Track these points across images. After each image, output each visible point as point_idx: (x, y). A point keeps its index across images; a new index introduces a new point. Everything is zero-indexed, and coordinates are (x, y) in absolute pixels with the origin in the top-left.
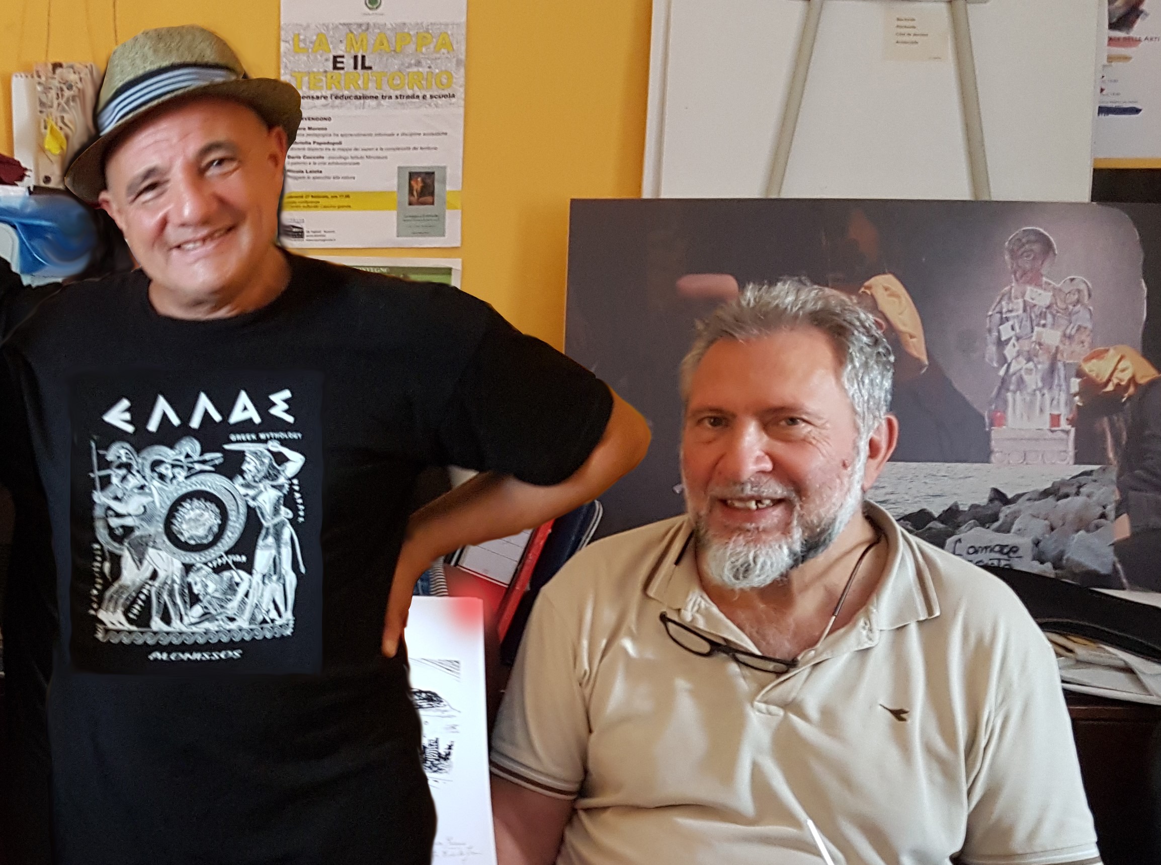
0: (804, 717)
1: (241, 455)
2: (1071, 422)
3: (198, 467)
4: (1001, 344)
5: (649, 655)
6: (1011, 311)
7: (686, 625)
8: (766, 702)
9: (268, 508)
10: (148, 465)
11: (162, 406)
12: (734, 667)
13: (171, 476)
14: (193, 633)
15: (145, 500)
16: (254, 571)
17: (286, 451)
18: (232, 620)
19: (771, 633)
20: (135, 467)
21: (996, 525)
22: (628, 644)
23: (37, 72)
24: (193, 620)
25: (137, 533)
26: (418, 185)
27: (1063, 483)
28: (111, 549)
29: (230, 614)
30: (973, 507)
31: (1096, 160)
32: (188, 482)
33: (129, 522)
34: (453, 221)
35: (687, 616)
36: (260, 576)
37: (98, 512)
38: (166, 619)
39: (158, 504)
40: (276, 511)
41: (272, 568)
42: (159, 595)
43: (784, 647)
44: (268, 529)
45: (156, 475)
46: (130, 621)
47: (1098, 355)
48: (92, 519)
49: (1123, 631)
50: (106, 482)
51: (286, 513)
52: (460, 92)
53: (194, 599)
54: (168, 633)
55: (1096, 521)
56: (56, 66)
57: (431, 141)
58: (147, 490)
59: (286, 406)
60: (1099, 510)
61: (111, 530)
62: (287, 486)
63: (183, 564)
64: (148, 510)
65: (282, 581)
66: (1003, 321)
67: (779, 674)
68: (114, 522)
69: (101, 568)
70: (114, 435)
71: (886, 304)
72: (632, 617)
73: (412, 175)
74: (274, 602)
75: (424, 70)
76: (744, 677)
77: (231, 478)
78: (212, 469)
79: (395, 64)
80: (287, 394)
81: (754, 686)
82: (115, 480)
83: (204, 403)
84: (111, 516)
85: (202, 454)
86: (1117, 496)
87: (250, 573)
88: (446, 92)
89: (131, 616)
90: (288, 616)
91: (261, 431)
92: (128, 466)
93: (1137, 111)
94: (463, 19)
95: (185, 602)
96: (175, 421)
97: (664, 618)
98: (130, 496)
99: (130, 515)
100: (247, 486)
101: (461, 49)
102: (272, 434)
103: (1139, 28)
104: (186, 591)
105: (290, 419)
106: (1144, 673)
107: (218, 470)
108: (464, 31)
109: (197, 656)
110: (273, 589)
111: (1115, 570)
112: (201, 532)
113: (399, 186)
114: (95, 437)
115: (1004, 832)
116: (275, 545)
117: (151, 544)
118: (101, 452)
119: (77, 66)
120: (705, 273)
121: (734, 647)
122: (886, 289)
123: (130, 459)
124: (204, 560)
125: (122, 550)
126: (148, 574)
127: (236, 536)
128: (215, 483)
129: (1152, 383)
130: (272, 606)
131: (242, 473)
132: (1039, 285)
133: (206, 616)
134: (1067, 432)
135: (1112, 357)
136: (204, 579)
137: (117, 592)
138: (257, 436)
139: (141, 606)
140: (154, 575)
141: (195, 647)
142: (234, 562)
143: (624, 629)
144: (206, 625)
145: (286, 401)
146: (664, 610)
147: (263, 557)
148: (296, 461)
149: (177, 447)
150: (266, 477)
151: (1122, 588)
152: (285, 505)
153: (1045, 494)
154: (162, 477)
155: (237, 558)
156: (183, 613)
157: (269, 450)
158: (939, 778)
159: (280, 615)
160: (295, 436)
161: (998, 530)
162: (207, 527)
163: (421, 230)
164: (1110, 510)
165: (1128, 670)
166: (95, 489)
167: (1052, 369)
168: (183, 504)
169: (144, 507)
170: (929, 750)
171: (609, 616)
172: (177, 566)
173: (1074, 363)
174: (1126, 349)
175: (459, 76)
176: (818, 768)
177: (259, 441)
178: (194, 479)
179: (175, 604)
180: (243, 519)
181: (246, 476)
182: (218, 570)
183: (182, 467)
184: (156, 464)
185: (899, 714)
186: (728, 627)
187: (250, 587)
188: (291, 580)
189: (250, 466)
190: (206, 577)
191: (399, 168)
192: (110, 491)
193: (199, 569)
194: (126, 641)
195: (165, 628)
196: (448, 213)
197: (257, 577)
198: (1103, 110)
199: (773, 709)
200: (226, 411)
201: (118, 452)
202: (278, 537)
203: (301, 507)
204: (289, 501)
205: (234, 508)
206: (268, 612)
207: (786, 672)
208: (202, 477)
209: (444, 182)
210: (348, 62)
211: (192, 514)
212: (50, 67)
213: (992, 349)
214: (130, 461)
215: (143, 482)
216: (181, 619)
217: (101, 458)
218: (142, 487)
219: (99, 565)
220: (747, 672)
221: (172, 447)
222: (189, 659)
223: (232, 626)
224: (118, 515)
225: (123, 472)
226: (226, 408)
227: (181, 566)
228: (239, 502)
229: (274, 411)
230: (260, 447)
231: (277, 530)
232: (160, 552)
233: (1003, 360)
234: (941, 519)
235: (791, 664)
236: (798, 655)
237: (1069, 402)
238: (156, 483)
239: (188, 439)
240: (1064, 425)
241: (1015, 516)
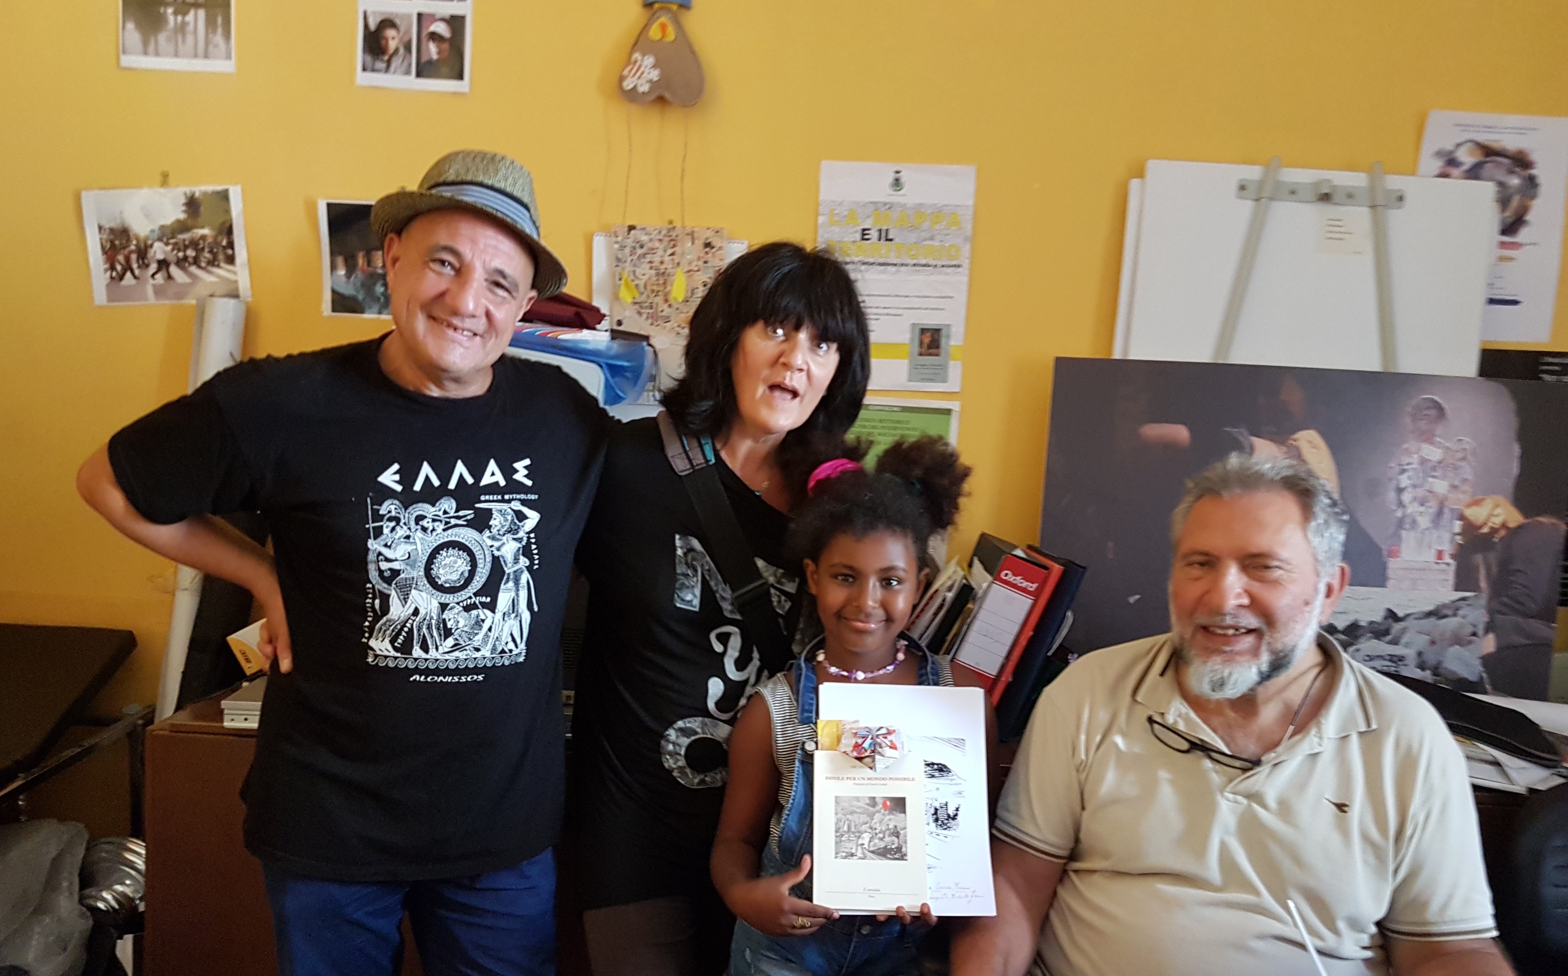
0: (1264, 806)
1: (489, 512)
2: (1453, 556)
3: (453, 521)
4: (1400, 490)
5: (1136, 750)
6: (1408, 464)
7: (1168, 726)
8: (1234, 793)
9: (509, 558)
10: (413, 518)
11: (426, 469)
12: (1208, 764)
13: (431, 528)
14: (446, 660)
15: (410, 548)
16: (497, 611)
17: (525, 510)
18: (478, 650)
19: (1239, 736)
20: (403, 521)
21: (1388, 638)
22: (1119, 740)
23: (615, 232)
24: (447, 650)
25: (402, 576)
26: (927, 340)
27: (1445, 606)
28: (380, 588)
29: (476, 644)
30: (1372, 623)
31: (1484, 342)
32: (446, 533)
33: (396, 566)
34: (955, 370)
35: (1170, 719)
36: (502, 614)
37: (371, 557)
38: (425, 648)
39: (420, 552)
40: (516, 560)
41: (511, 608)
42: (420, 629)
43: (1250, 749)
44: (509, 574)
45: (419, 527)
46: (396, 649)
47: (1477, 503)
48: (366, 563)
49: (1494, 732)
50: (378, 532)
51: (524, 562)
52: (966, 263)
53: (448, 633)
54: (426, 660)
55: (1468, 638)
56: (631, 228)
57: (940, 303)
58: (411, 540)
59: (526, 472)
60: (1470, 629)
61: (381, 572)
62: (525, 539)
63: (440, 603)
64: (412, 558)
65: (519, 618)
66: (1403, 471)
67: (1245, 770)
68: (384, 566)
69: (373, 604)
70: (387, 493)
71: (1308, 453)
72: (1122, 718)
73: (923, 331)
74: (512, 635)
75: (936, 243)
76: (1216, 772)
77: (481, 532)
78: (465, 523)
79: (913, 237)
80: (527, 462)
81: (1225, 779)
82: (386, 531)
83: (460, 468)
84: (382, 560)
85: (457, 511)
86: (1486, 618)
87: (493, 612)
88: (954, 263)
89: (396, 644)
90: (522, 646)
91: (507, 494)
92: (397, 520)
93: (1515, 303)
94: (970, 202)
95: (440, 635)
96: (436, 482)
97: (1151, 720)
98: (398, 544)
99: (396, 560)
100: (493, 538)
101: (969, 227)
102: (514, 496)
103: (1523, 235)
104: (441, 626)
105: (529, 483)
106: (1507, 766)
107: (470, 524)
108: (971, 212)
109: (449, 679)
110: (512, 625)
111: (1482, 678)
112: (455, 577)
113: (912, 340)
114: (371, 494)
115: (1421, 905)
116: (514, 588)
117: (414, 586)
118: (375, 507)
119: (649, 229)
120: (1161, 422)
121: (1208, 746)
122: (1310, 442)
123: (399, 513)
124: (456, 600)
125: (391, 590)
126: (411, 611)
127: (484, 580)
128: (467, 535)
129: (1520, 527)
130: (510, 639)
131: (489, 527)
132: (1432, 443)
133: (456, 647)
134: (1448, 564)
135: (1488, 504)
136: (456, 616)
137: (385, 624)
138: (503, 497)
139: (404, 636)
140: (416, 612)
141: (447, 672)
142: (480, 603)
143: (1115, 728)
144: (457, 654)
145: (526, 467)
146: (1151, 713)
147: (504, 599)
148: (533, 518)
149: (437, 504)
150: (509, 531)
151: (1485, 692)
152: (523, 555)
153: (1429, 614)
154: (424, 529)
155: (483, 599)
156: (438, 644)
157: (513, 510)
158: (1372, 859)
159: (517, 647)
160: (533, 497)
161: (1390, 643)
162: (460, 573)
163: (927, 377)
164: (1480, 631)
165: (1496, 764)
166: (370, 538)
167: (1440, 513)
168: (441, 552)
169: (409, 553)
170: (1366, 838)
171: (1103, 717)
172: (435, 604)
173: (1457, 509)
174: (1500, 499)
175: (966, 249)
176: (1275, 849)
177: (503, 501)
178: (450, 531)
179: (432, 636)
180: (489, 566)
181: (492, 530)
182: (468, 609)
183: (441, 521)
184: (419, 518)
185: (1341, 807)
186: (1204, 731)
187: (493, 623)
188: (526, 617)
189: (496, 521)
190: (458, 614)
191: (914, 324)
192: (382, 540)
193: (452, 608)
194: (391, 665)
195: (424, 656)
196: (951, 363)
197: (499, 615)
198: (1492, 301)
199: (1240, 798)
200: (478, 476)
201: (389, 507)
202: (517, 582)
203: (536, 557)
204: (526, 551)
205: (482, 556)
206: (507, 643)
207: (1251, 769)
208: (456, 530)
209: (948, 337)
210: (874, 234)
211: (447, 561)
212: (626, 229)
213: (1392, 495)
214: (397, 515)
215: (408, 533)
216: (437, 649)
217: (376, 512)
218: (408, 537)
219: (370, 601)
220: (1218, 767)
221: (433, 505)
222: (441, 681)
223: (478, 655)
224: (388, 560)
225: (393, 524)
226: (478, 474)
227: (437, 605)
228: (486, 552)
229: (517, 477)
230: (505, 506)
231: (516, 576)
232: (421, 593)
233: (1401, 504)
234: (1344, 632)
235: (1256, 763)
236: (1262, 755)
237: (1452, 541)
238: (419, 534)
239: (446, 498)
240: (1448, 559)
241: (1404, 631)
